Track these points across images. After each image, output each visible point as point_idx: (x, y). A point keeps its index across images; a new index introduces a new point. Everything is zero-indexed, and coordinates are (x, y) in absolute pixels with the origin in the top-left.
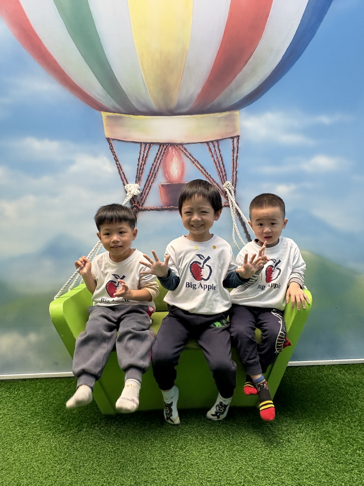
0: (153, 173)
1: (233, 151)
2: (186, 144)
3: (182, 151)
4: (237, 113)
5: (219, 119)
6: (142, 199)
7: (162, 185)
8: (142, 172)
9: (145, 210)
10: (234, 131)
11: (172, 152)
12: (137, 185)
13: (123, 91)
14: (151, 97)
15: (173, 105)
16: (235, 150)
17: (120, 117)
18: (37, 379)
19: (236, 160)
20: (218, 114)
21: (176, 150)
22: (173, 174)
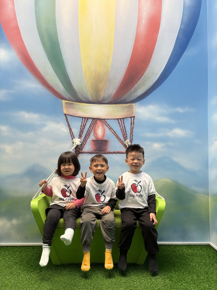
0: (88, 134)
1: (131, 124)
2: (106, 119)
3: (104, 123)
4: (134, 104)
5: (125, 107)
6: (81, 147)
7: (93, 140)
8: (82, 133)
9: (83, 153)
10: (132, 114)
11: (99, 123)
12: (79, 140)
13: (75, 90)
14: (89, 94)
15: (100, 99)
16: (132, 124)
17: (72, 104)
18: (15, 246)
19: (133, 129)
20: (124, 104)
21: (101, 122)
22: (98, 134)
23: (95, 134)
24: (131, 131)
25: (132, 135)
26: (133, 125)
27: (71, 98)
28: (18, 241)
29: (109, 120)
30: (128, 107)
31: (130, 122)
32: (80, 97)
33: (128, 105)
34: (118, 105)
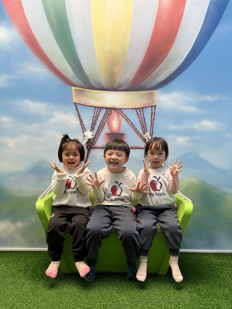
3: (120, 113)
4: (155, 91)
5: (144, 95)
6: (94, 141)
7: (107, 134)
8: (95, 125)
9: (96, 148)
10: (153, 103)
11: (114, 114)
12: (91, 133)
14: (102, 78)
15: (116, 85)
16: (153, 114)
17: (83, 91)
18: (20, 252)
19: (153, 121)
20: (143, 91)
21: (116, 112)
22: (113, 127)
23: (110, 126)
24: (151, 123)
25: (153, 127)
26: (154, 116)
27: (82, 84)
28: (23, 246)
29: (126, 110)
30: (148, 94)
31: (151, 112)
32: (92, 82)
33: (148, 93)
34: (136, 92)
